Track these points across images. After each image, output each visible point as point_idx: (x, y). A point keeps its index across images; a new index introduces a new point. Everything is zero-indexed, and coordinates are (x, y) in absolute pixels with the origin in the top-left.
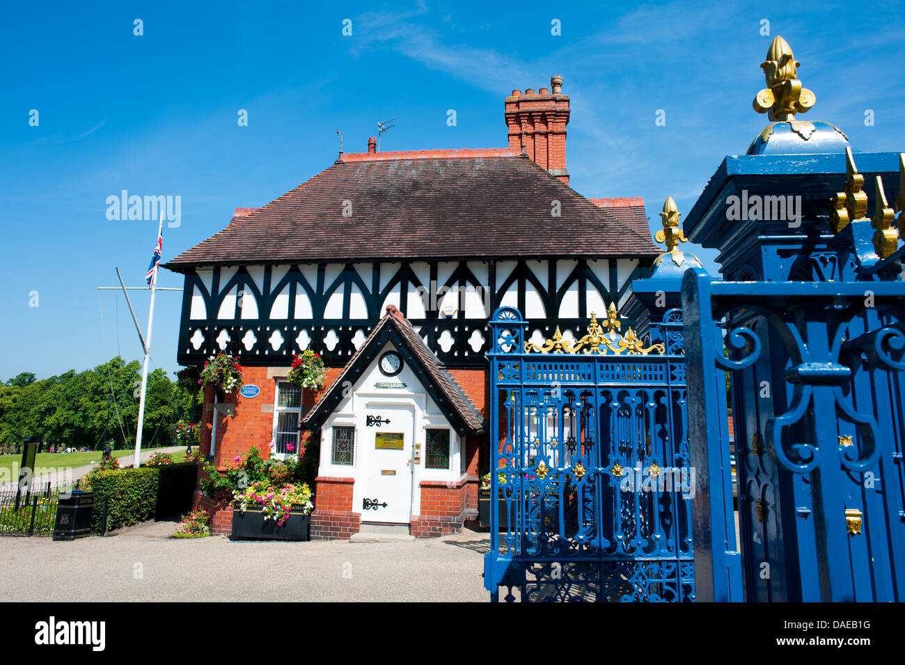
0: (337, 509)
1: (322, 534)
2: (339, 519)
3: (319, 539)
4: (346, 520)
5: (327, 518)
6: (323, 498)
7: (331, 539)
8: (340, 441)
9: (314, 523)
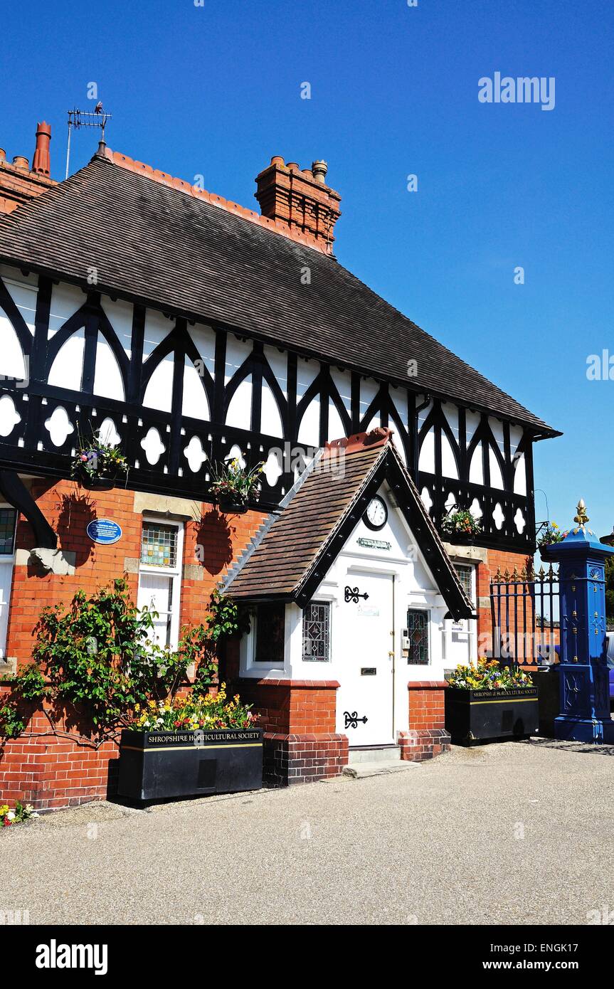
0: (318, 731)
1: (304, 772)
2: (324, 746)
3: (301, 780)
4: (332, 745)
5: (309, 746)
6: (299, 715)
7: (315, 779)
8: (311, 624)
9: (293, 756)
